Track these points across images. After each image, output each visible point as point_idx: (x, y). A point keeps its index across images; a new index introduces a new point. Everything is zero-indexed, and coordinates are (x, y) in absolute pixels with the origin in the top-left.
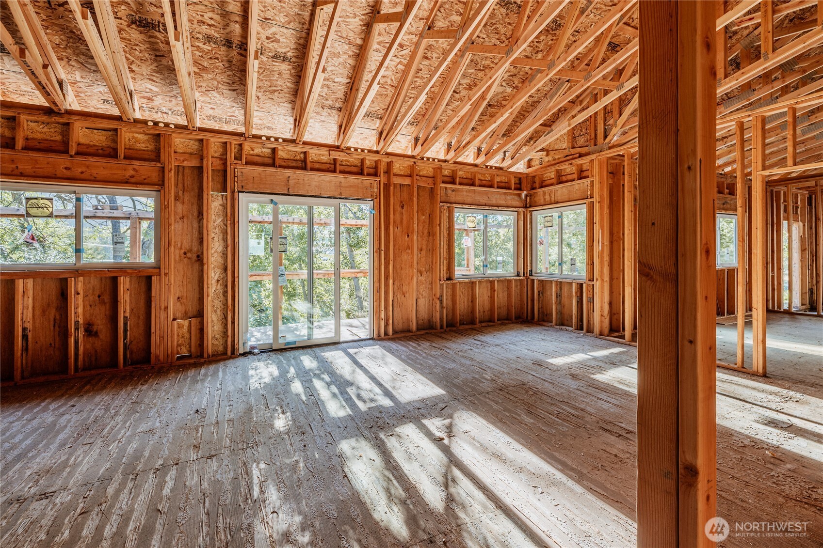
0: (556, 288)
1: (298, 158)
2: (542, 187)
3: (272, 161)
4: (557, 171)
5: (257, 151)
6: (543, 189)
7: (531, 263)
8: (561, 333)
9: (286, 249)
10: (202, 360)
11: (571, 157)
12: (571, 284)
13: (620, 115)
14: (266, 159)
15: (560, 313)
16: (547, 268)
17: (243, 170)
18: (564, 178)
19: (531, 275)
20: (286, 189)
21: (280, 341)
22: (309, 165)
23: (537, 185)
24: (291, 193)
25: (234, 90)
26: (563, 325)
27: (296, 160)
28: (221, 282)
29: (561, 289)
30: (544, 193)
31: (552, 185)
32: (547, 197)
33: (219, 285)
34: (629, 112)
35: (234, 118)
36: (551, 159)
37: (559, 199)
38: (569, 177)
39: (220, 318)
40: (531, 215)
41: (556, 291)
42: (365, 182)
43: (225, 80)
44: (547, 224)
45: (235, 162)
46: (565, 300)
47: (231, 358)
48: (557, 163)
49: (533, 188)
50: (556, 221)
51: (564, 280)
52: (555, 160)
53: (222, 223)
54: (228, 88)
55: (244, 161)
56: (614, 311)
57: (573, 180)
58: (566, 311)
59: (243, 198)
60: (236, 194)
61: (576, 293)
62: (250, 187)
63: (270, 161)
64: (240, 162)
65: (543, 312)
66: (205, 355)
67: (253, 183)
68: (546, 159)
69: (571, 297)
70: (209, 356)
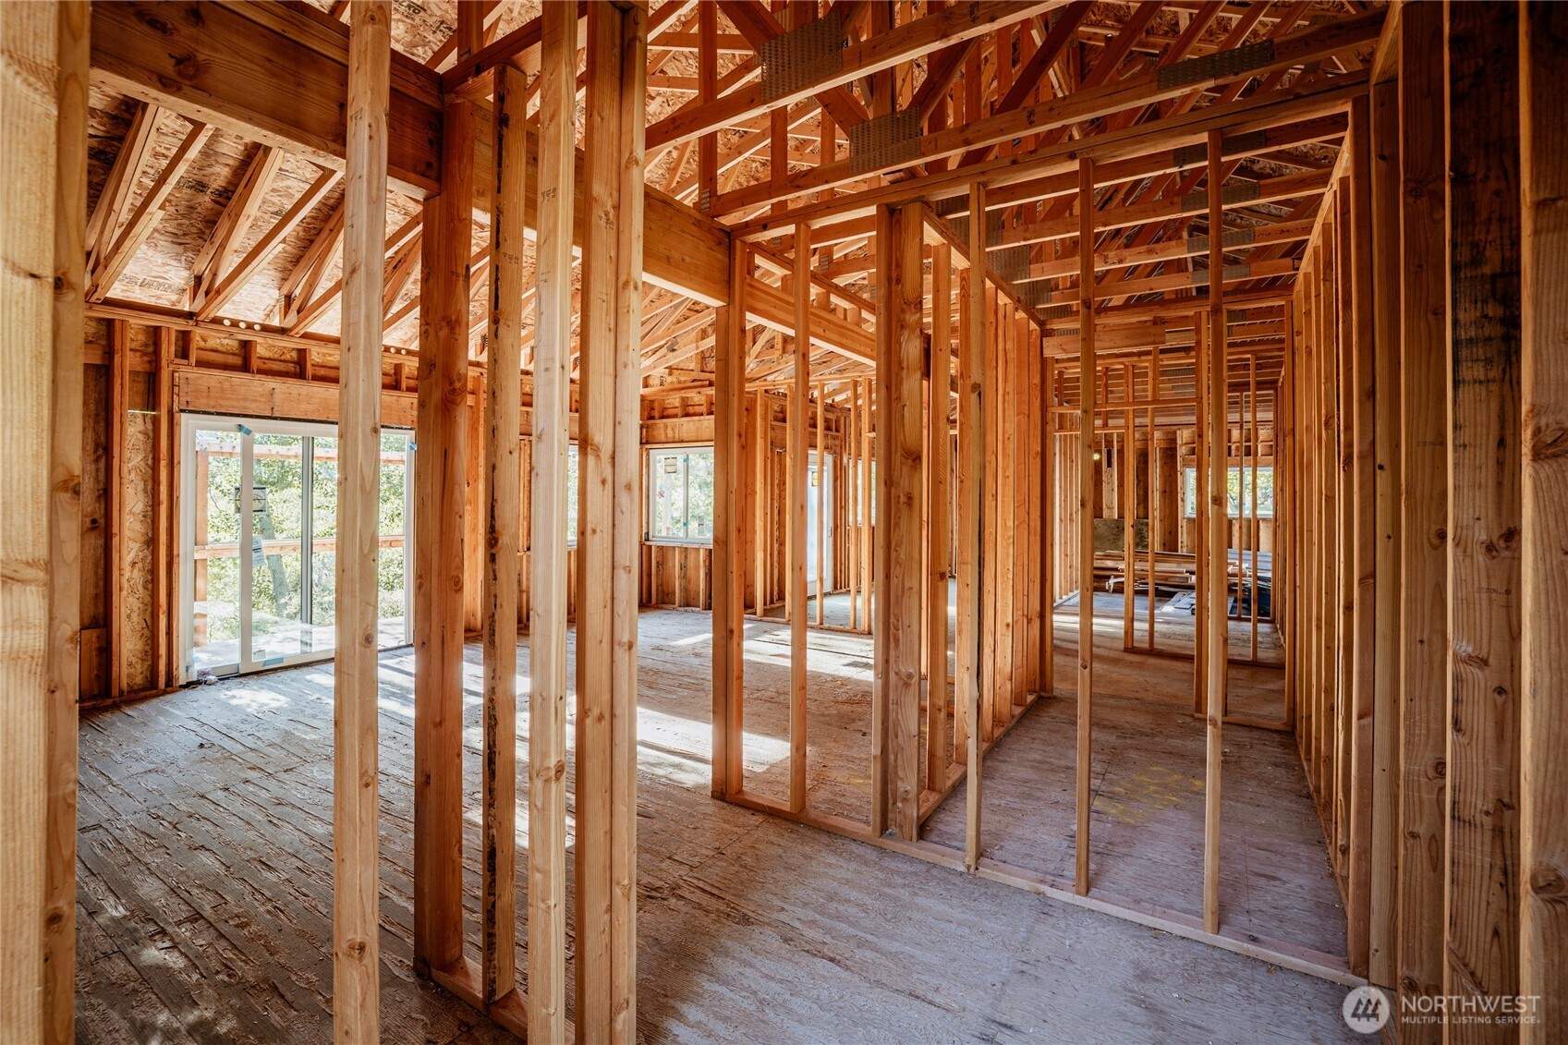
0: (680, 556)
1: (288, 357)
2: (663, 417)
3: (244, 360)
4: (683, 399)
5: (212, 343)
6: (664, 420)
7: (648, 523)
8: (686, 615)
9: (264, 506)
10: (109, 701)
11: (699, 383)
12: (698, 550)
13: (754, 343)
14: (231, 357)
15: (685, 590)
16: (668, 528)
17: (190, 375)
18: (691, 410)
19: (647, 540)
20: (268, 408)
21: (255, 659)
22: (310, 370)
23: (656, 414)
24: (276, 415)
25: (180, 244)
26: (688, 605)
27: (285, 361)
28: (140, 565)
29: (686, 557)
30: (666, 426)
31: (675, 416)
32: (670, 432)
33: (136, 571)
34: (766, 340)
35: (161, 281)
36: (675, 380)
37: (685, 437)
38: (698, 409)
39: (138, 628)
40: (648, 455)
41: (680, 561)
42: (402, 400)
43: (170, 229)
44: (670, 469)
45: (177, 361)
46: (691, 572)
47: (165, 693)
48: (683, 389)
49: (652, 418)
50: (680, 464)
51: (690, 546)
52: (679, 382)
53: (142, 464)
54: (170, 239)
55: (193, 360)
56: (748, 583)
57: (702, 414)
58: (692, 587)
59: (185, 420)
60: (177, 415)
61: (705, 561)
62: (201, 404)
63: (238, 361)
64: (185, 362)
65: (663, 591)
66: (115, 692)
67: (208, 397)
68: (669, 379)
69: (697, 569)
70: (121, 692)
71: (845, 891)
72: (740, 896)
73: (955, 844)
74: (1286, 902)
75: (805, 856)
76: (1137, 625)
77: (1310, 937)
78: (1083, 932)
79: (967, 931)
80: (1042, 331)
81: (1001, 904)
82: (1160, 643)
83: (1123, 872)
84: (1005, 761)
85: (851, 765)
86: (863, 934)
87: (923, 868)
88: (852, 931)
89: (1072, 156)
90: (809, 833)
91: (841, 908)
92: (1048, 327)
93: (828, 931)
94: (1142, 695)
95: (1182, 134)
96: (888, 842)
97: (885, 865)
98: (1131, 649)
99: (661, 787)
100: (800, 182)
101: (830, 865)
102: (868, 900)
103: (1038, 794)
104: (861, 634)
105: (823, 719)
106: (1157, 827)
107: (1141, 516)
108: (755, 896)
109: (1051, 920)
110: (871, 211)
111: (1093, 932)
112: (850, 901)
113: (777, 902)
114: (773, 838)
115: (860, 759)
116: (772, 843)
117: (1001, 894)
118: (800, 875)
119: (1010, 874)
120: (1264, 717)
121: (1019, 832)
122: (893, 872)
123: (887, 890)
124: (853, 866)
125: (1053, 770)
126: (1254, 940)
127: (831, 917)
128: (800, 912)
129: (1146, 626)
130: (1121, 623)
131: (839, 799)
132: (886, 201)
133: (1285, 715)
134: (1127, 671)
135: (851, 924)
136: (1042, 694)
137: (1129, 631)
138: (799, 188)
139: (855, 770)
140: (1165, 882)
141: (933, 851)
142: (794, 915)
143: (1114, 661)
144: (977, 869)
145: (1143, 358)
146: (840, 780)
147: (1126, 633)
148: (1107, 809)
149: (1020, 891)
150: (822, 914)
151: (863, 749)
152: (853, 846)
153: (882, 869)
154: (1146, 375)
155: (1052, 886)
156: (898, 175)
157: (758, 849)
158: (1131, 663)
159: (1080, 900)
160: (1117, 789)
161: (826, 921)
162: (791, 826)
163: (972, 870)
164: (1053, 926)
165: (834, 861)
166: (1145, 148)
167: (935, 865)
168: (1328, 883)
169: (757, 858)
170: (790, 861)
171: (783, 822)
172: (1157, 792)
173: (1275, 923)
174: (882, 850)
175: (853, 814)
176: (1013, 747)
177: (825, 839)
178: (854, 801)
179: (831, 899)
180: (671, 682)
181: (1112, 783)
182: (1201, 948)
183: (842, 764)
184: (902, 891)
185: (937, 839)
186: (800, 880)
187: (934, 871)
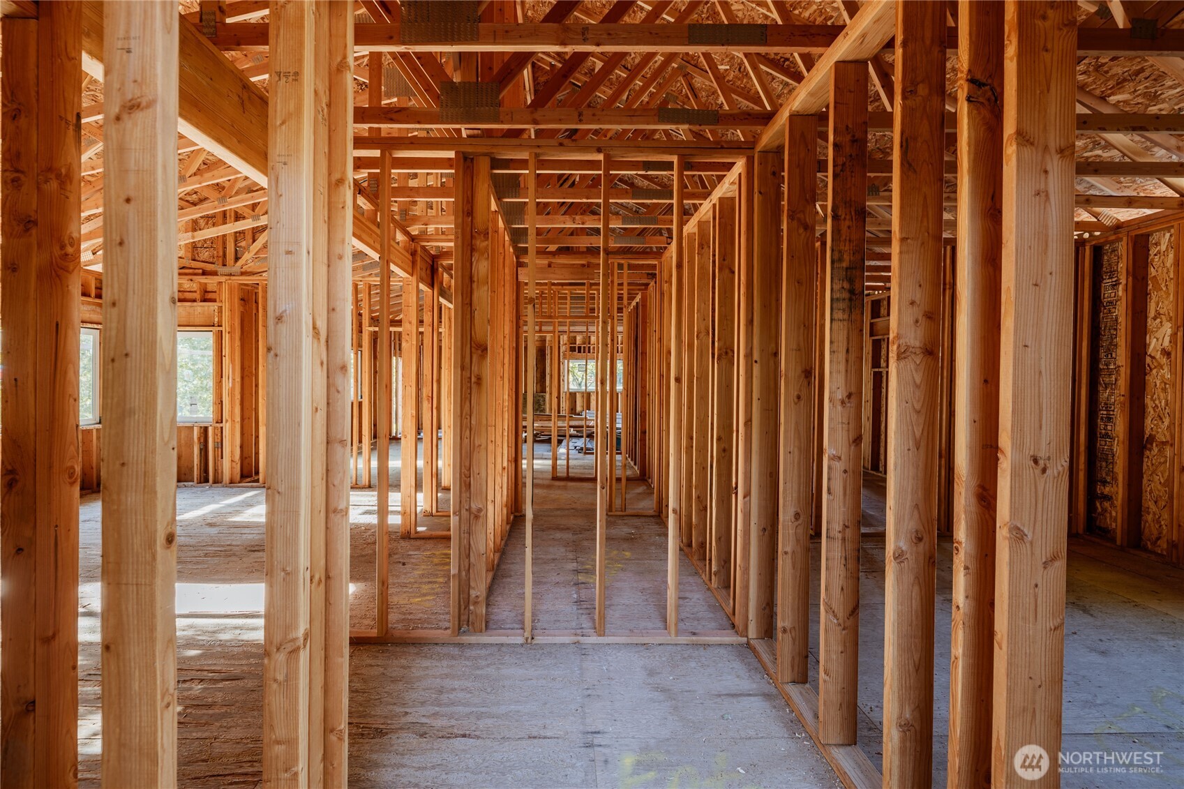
11: (191, 271)
12: (192, 428)
38: (188, 295)
46: (182, 450)
51: (182, 425)
56: (246, 455)
57: (194, 301)
58: (183, 463)
61: (199, 439)
69: (191, 445)
71: (448, 683)
72: (365, 716)
73: (508, 626)
74: (696, 609)
75: (403, 667)
76: (559, 462)
77: (713, 624)
78: (610, 658)
79: (544, 681)
80: (517, 262)
81: (556, 657)
82: (572, 473)
83: (614, 615)
84: (513, 563)
85: (405, 590)
86: (477, 709)
87: (495, 649)
88: (468, 710)
89: (599, 150)
90: (398, 649)
91: (451, 696)
92: (521, 260)
93: (451, 716)
94: (574, 506)
95: (664, 153)
96: (464, 638)
97: (468, 655)
98: (555, 478)
99: (236, 649)
100: (394, 116)
101: (427, 668)
102: (468, 684)
103: (544, 580)
104: (363, 488)
105: (363, 559)
106: (618, 584)
107: (539, 390)
108: (379, 711)
109: (590, 658)
110: (451, 154)
111: (615, 657)
112: (455, 689)
113: (398, 709)
114: (369, 661)
115: (410, 583)
116: (371, 666)
117: (553, 651)
118: (407, 683)
119: (555, 636)
120: (642, 509)
121: (545, 607)
122: (476, 658)
123: (478, 672)
124: (445, 663)
125: (545, 563)
126: (694, 634)
127: (447, 705)
128: (422, 710)
129: (565, 462)
130: (550, 462)
131: (410, 617)
132: (463, 150)
133: (655, 506)
134: (558, 492)
135: (465, 705)
136: (517, 514)
137: (554, 466)
138: (392, 121)
139: (410, 593)
140: (637, 616)
141: (499, 635)
142: (418, 714)
143: (549, 487)
144: (533, 638)
145: (565, 287)
146: (401, 602)
147: (553, 467)
148: (588, 580)
149: (563, 645)
150: (439, 705)
151: (409, 575)
152: (438, 649)
153: (468, 659)
154: (565, 298)
155: (583, 636)
156: (476, 132)
157: (361, 674)
158: (559, 486)
159: (601, 640)
160: (587, 567)
161: (443, 710)
162: (380, 648)
163: (529, 640)
164: (592, 661)
165: (429, 664)
166: (642, 156)
167: (502, 645)
168: (709, 593)
169: (365, 681)
170: (394, 674)
171: (372, 647)
172: (609, 564)
173: (696, 622)
174: (461, 645)
175: (426, 625)
176: (514, 552)
177: (412, 650)
178: (421, 615)
179: (441, 692)
180: (196, 554)
181: (583, 564)
182: (670, 647)
183: (398, 590)
184: (489, 669)
185: (494, 627)
186: (409, 686)
187: (504, 649)
